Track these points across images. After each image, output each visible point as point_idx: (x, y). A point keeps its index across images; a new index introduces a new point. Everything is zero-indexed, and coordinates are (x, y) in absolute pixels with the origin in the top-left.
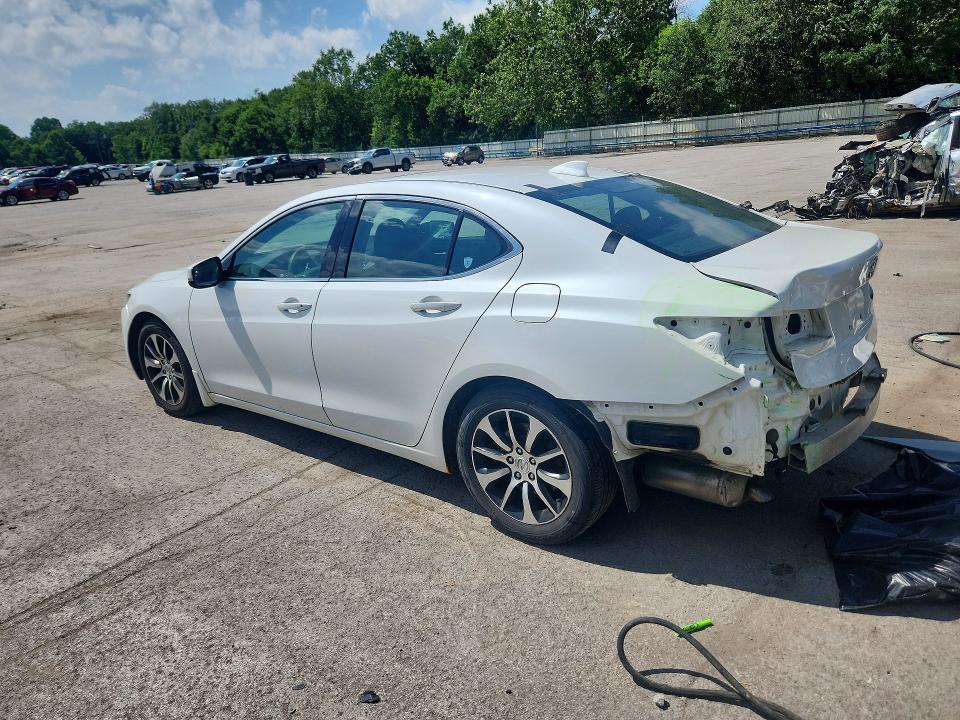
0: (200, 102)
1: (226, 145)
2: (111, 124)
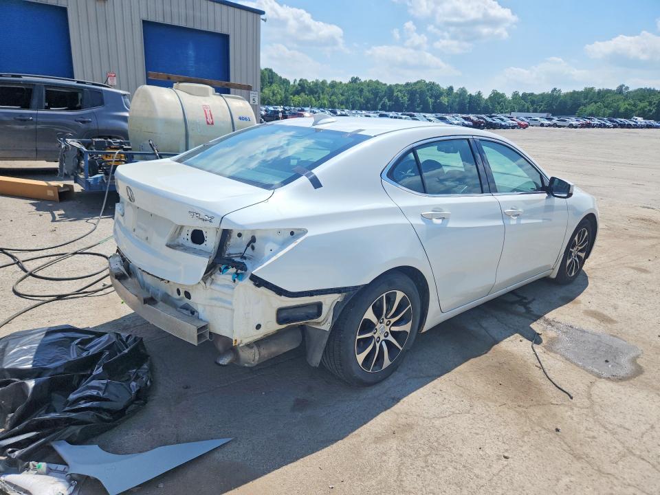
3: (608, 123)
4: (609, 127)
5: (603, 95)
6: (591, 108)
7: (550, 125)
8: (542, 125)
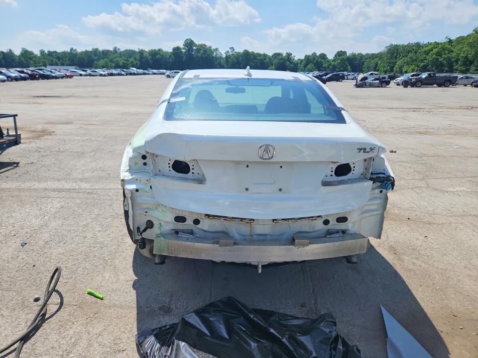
0: (415, 44)
1: (418, 66)
2: (368, 54)
3: (123, 73)
4: (123, 75)
5: (106, 53)
6: (102, 62)
7: (86, 75)
8: (81, 75)
